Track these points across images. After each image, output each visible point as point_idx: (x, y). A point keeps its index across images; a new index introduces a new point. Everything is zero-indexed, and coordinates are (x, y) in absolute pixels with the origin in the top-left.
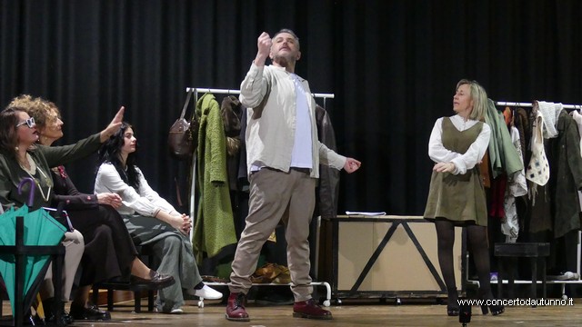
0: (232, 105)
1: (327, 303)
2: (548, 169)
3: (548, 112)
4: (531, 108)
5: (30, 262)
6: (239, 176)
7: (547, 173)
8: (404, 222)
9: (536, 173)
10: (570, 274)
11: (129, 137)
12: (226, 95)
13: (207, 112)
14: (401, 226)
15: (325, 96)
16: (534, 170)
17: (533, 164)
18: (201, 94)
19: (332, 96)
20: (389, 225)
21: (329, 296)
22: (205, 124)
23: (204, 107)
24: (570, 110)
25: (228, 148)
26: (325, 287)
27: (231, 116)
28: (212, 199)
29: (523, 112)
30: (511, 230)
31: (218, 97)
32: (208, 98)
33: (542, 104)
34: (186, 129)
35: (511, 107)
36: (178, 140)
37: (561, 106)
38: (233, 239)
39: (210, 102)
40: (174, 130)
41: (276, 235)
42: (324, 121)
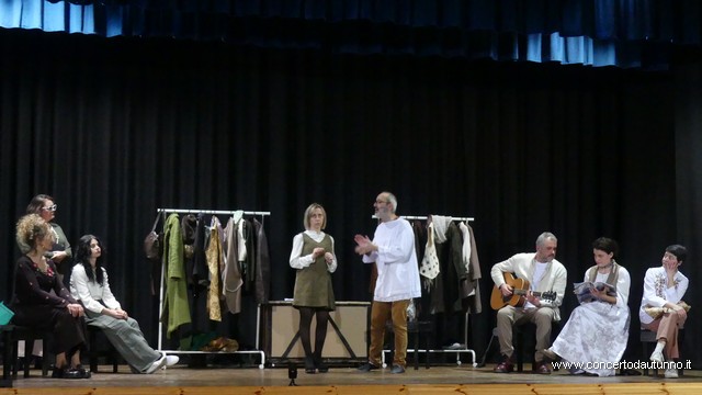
0: (189, 221)
1: (262, 366)
2: (437, 267)
3: (439, 223)
4: (425, 221)
7: (437, 269)
9: (427, 269)
10: (457, 345)
11: (94, 246)
12: (187, 214)
13: (171, 226)
16: (425, 266)
17: (424, 263)
18: (169, 214)
19: (269, 213)
21: (263, 361)
22: (169, 235)
23: (170, 223)
24: (457, 223)
25: (185, 253)
26: (260, 355)
27: (188, 229)
28: (173, 289)
29: (419, 224)
31: (181, 216)
32: (173, 216)
33: (436, 218)
34: (155, 239)
36: (149, 247)
37: (451, 219)
38: (188, 320)
39: (173, 219)
40: (147, 240)
41: (222, 316)
42: (260, 233)
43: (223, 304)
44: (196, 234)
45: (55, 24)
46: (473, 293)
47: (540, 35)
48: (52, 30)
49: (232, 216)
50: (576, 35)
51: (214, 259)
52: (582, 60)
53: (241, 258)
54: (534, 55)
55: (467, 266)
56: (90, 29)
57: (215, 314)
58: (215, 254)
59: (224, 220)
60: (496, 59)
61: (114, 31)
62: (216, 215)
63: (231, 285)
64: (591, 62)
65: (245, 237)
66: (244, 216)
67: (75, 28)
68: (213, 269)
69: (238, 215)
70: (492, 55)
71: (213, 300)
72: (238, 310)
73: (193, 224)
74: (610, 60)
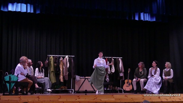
0: (55, 58)
1: (73, 93)
5: (12, 84)
6: (57, 70)
7: (114, 70)
8: (87, 78)
10: (119, 88)
12: (55, 56)
14: (86, 79)
15: (73, 56)
16: (112, 70)
18: (50, 56)
20: (84, 79)
21: (73, 92)
22: (51, 61)
23: (51, 58)
24: (118, 59)
26: (72, 90)
27: (55, 60)
29: (110, 59)
30: (108, 80)
31: (53, 57)
32: (51, 57)
34: (47, 62)
35: (107, 58)
36: (46, 64)
38: (55, 82)
39: (52, 57)
40: (45, 62)
41: (63, 81)
42: (72, 61)
43: (64, 78)
44: (57, 61)
45: (24, 10)
46: (122, 75)
47: (138, 13)
48: (23, 12)
49: (65, 57)
50: (146, 13)
51: (62, 67)
52: (148, 20)
53: (68, 67)
54: (137, 19)
55: (121, 69)
56: (32, 11)
57: (62, 80)
58: (62, 66)
59: (64, 58)
60: (128, 19)
61: (38, 12)
62: (62, 57)
63: (66, 73)
64: (150, 20)
65: (69, 62)
66: (68, 57)
67: (29, 11)
68: (61, 69)
69: (67, 56)
70: (127, 18)
71: (61, 77)
72: (67, 79)
73: (56, 59)
74: (154, 20)
